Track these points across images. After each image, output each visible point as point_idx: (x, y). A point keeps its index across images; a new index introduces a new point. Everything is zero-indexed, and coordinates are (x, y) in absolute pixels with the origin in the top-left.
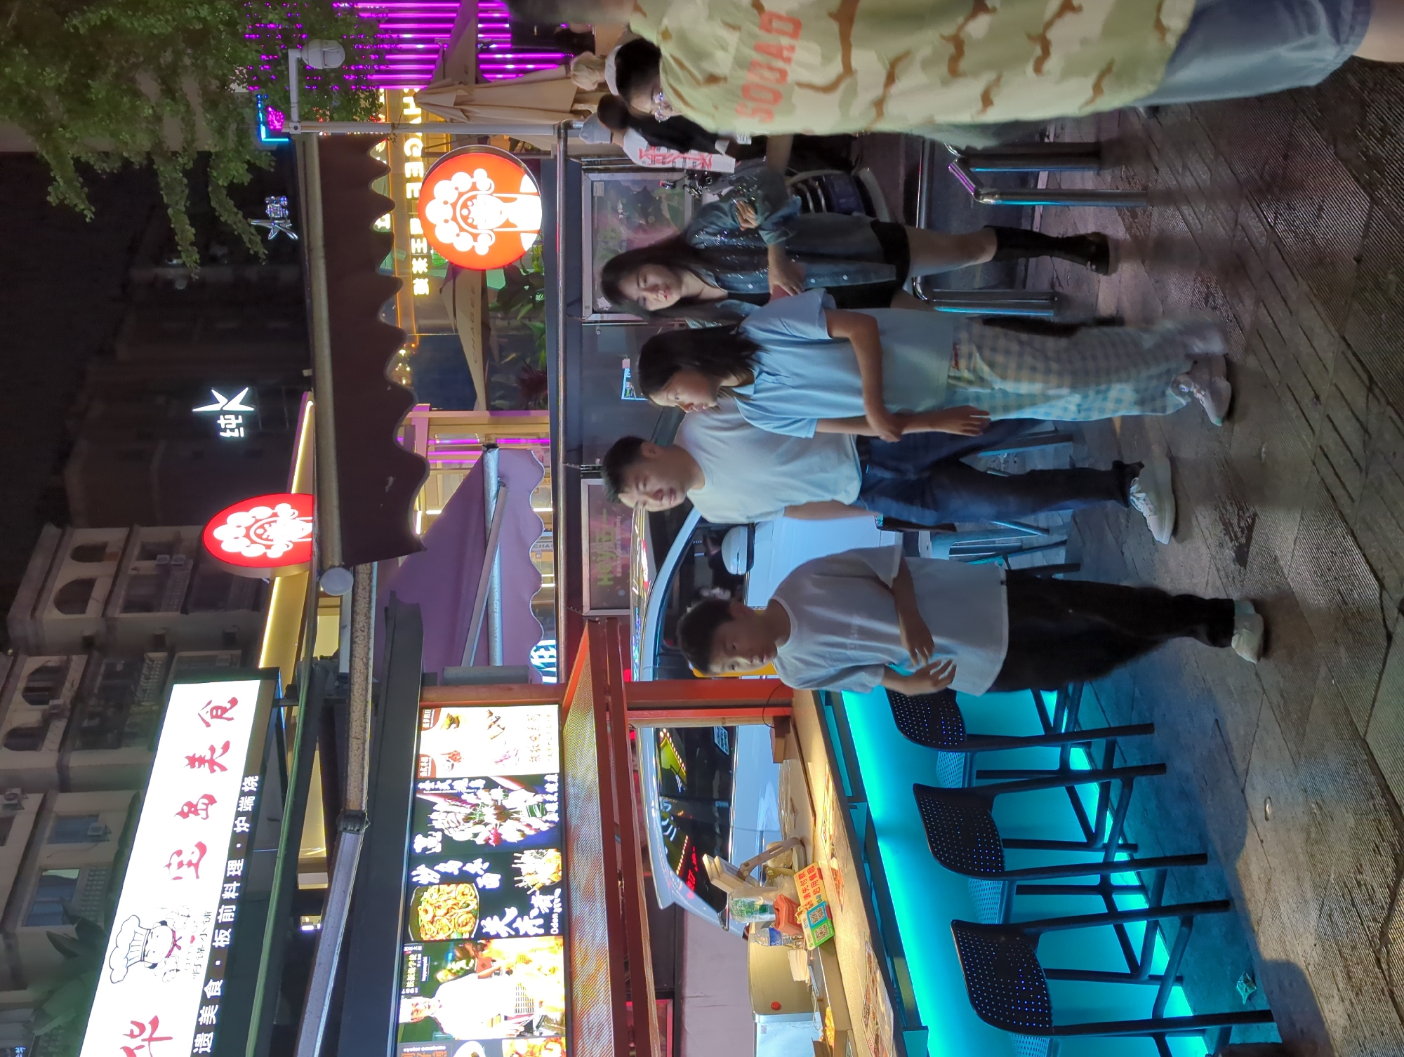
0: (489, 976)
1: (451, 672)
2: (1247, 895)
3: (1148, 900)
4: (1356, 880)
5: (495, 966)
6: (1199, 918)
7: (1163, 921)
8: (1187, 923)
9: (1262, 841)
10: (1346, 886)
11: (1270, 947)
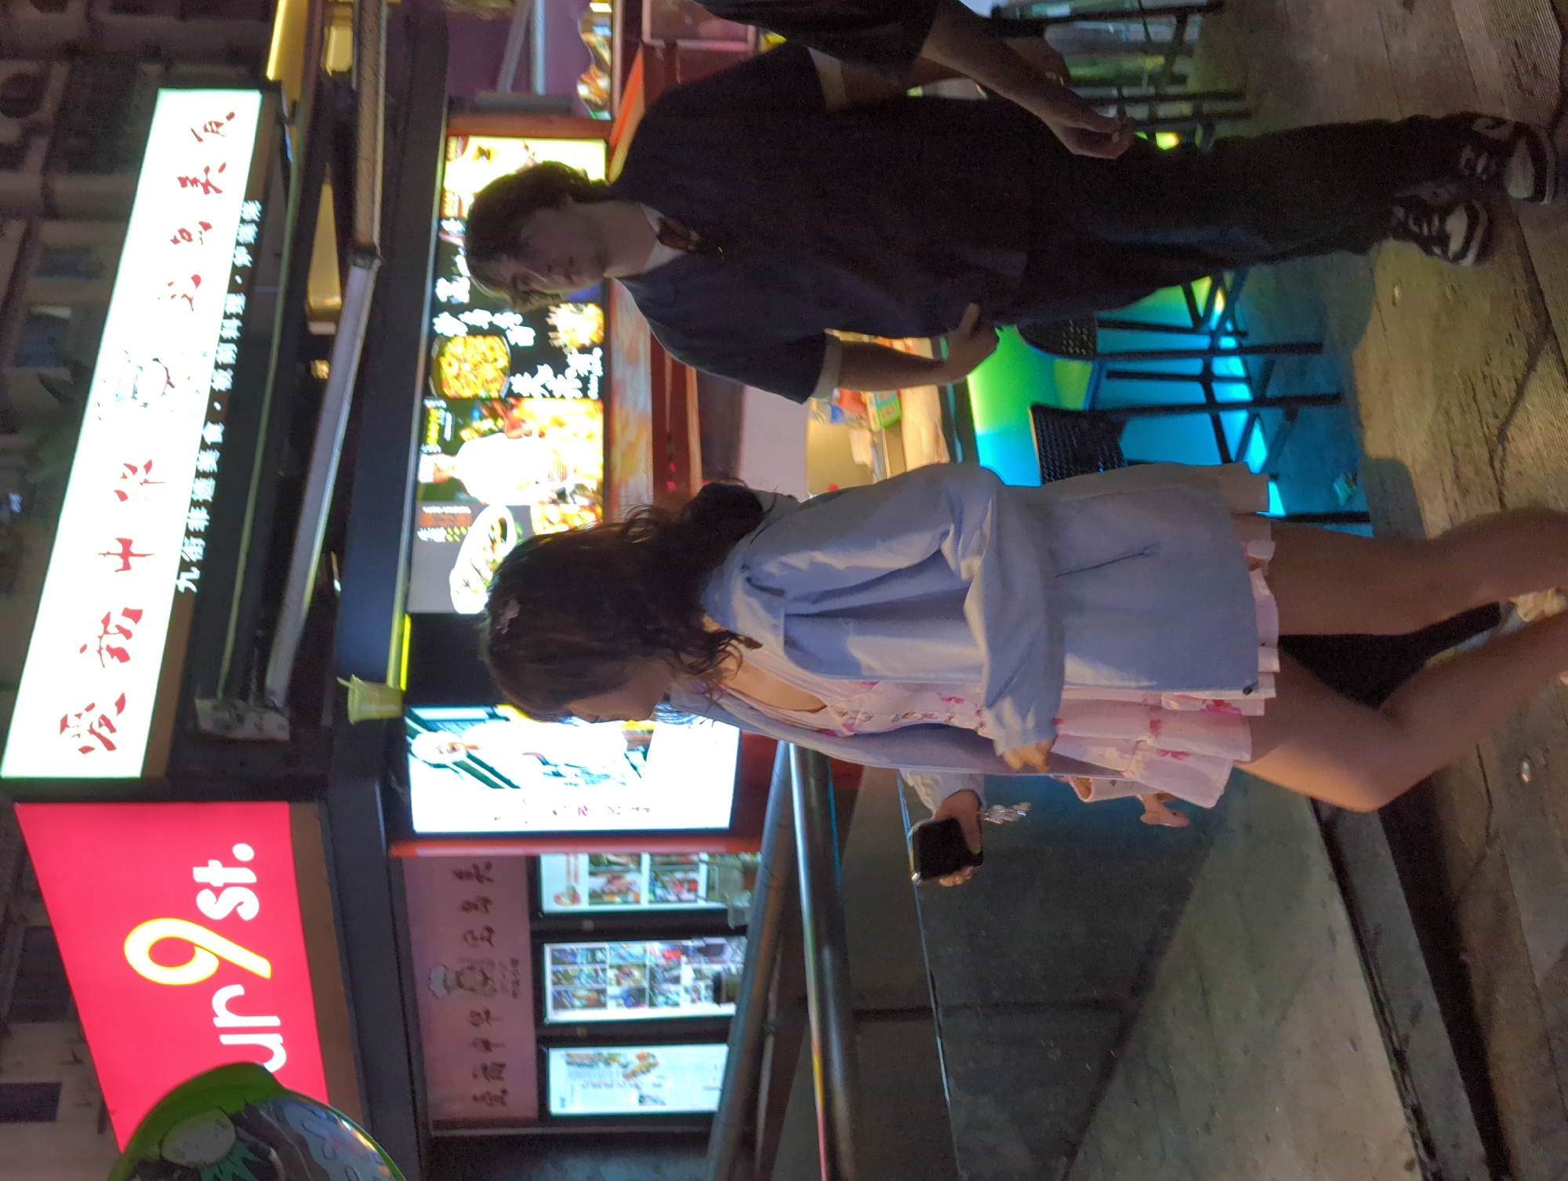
0: (520, 437)
1: (484, 96)
2: (1360, 386)
3: (1252, 390)
4: (1483, 373)
5: (526, 428)
6: (1304, 411)
7: (1265, 412)
8: (1291, 416)
9: (1385, 329)
10: (1470, 380)
11: (1377, 444)
